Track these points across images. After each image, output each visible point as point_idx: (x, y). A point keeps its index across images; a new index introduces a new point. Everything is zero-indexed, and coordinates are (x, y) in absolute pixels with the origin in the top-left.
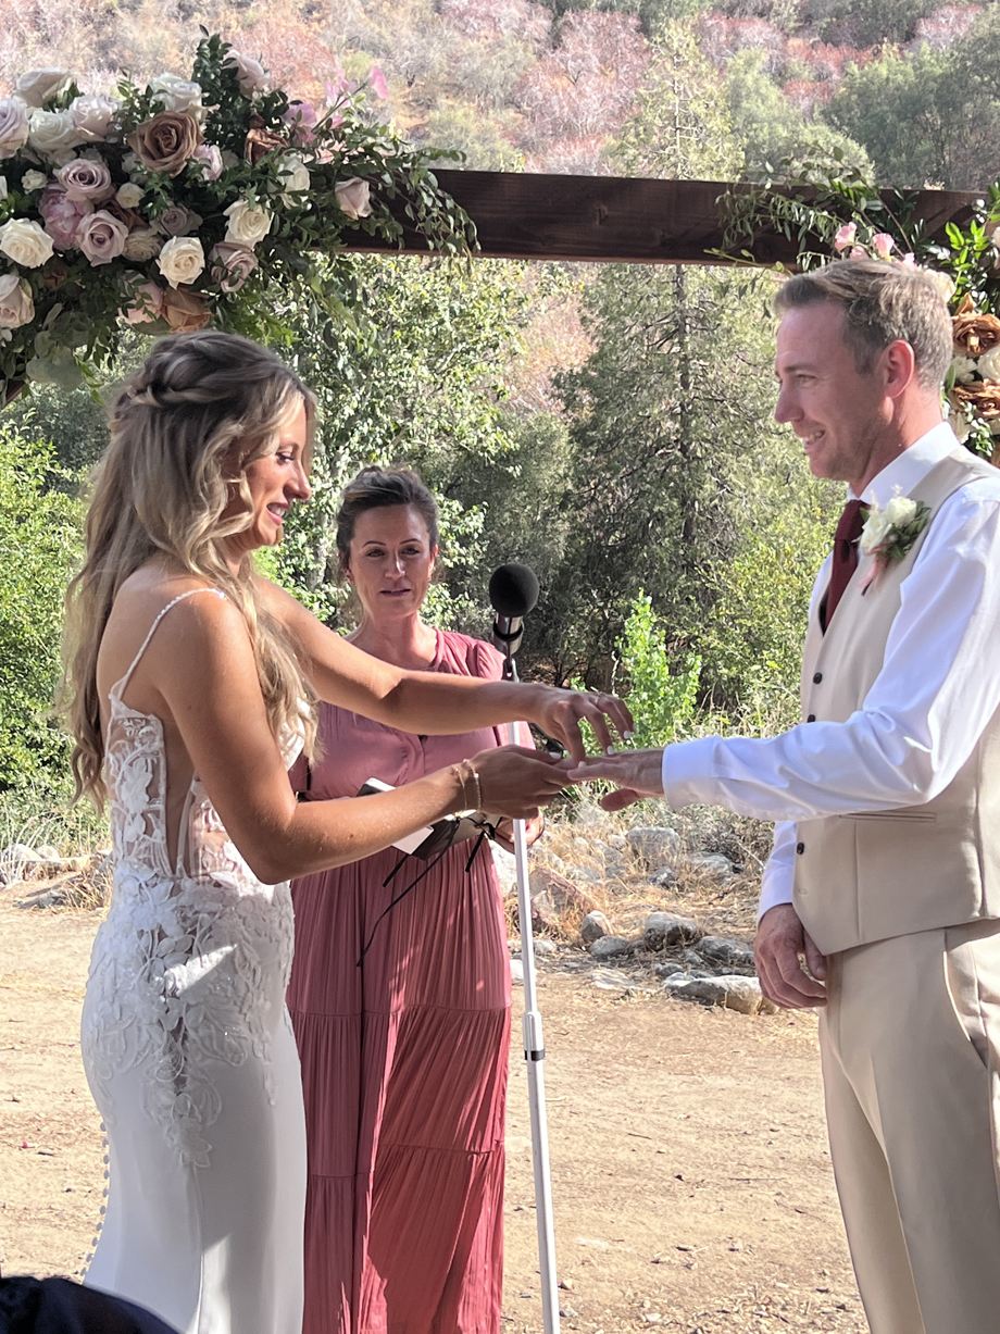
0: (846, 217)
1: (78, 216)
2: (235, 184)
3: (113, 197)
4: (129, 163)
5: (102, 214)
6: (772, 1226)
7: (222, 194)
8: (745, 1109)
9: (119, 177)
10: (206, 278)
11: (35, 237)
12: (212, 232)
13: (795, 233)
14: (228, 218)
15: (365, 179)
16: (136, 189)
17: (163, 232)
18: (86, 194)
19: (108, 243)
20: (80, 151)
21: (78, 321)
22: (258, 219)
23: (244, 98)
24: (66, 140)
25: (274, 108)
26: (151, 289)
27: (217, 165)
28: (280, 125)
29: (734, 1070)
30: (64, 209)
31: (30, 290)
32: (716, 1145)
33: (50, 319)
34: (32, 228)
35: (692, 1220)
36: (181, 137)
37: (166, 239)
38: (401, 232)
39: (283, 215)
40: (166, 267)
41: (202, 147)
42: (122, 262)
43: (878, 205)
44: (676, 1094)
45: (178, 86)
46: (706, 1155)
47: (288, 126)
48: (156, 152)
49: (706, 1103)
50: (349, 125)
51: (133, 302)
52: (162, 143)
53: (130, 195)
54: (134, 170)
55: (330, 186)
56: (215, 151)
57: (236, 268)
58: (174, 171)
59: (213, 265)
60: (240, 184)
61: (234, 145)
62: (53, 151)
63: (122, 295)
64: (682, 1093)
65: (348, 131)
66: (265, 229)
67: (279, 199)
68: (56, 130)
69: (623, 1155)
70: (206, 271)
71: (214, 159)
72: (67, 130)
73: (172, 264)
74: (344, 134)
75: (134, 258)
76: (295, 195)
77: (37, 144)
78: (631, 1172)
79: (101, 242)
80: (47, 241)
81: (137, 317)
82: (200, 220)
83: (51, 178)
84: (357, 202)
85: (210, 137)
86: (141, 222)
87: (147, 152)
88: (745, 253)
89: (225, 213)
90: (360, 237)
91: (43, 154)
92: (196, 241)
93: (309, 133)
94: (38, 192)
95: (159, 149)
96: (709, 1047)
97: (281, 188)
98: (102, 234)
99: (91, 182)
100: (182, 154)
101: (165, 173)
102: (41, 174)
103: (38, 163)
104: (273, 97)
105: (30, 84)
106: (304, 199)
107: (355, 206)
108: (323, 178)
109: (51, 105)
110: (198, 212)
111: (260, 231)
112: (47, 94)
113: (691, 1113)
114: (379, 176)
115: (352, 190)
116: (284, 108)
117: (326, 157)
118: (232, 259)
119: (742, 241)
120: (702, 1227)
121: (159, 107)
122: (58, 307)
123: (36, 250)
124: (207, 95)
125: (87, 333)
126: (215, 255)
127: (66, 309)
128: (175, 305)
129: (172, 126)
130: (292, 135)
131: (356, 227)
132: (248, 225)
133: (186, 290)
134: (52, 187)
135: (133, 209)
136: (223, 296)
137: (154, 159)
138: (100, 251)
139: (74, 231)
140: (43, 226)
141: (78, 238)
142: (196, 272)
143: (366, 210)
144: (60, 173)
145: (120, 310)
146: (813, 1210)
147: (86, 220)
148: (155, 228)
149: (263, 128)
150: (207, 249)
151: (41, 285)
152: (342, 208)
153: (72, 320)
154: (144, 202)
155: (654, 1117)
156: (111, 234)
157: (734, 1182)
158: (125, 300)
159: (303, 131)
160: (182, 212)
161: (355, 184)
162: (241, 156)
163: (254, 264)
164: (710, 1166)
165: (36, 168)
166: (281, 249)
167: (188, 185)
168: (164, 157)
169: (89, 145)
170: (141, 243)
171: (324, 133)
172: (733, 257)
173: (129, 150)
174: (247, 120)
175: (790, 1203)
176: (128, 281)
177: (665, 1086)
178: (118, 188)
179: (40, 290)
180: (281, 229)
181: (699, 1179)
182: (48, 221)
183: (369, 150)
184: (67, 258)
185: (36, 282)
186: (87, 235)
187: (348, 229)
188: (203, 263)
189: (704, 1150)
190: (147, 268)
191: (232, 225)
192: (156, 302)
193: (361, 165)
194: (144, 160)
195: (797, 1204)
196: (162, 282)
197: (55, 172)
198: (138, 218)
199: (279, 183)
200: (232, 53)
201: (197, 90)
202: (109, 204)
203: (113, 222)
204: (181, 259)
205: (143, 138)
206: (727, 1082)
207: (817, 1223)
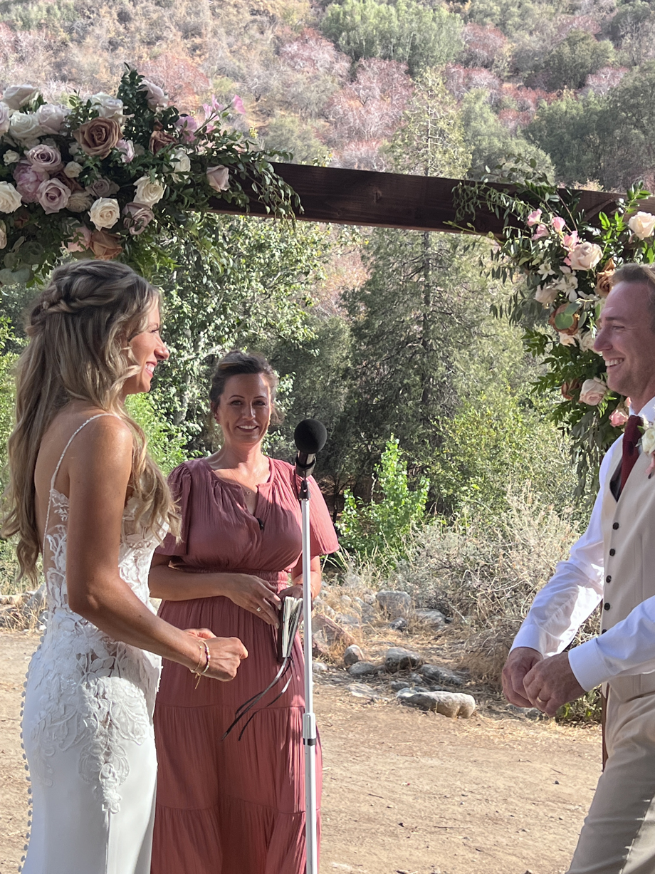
0: (536, 205)
1: (39, 181)
2: (142, 166)
3: (62, 171)
4: (74, 149)
5: (54, 181)
6: (460, 859)
7: (133, 172)
8: (446, 781)
9: (67, 158)
10: (120, 225)
11: (10, 194)
12: (125, 195)
13: (502, 215)
14: (136, 187)
15: (226, 166)
16: (78, 166)
17: (93, 194)
18: (44, 167)
19: (57, 200)
20: (42, 139)
21: (34, 248)
22: (156, 189)
23: (151, 111)
24: (34, 132)
25: (170, 117)
26: (84, 230)
27: (131, 154)
28: (173, 129)
29: (440, 754)
30: (30, 176)
31: (4, 227)
32: (426, 804)
33: (17, 246)
34: (9, 187)
35: (408, 853)
36: (108, 133)
37: (95, 199)
38: (248, 201)
39: (172, 187)
40: (94, 216)
41: (121, 141)
42: (66, 212)
43: (557, 198)
44: (401, 768)
45: (108, 101)
46: (419, 810)
47: (178, 130)
48: (92, 143)
49: (420, 776)
50: (218, 131)
51: (72, 238)
52: (96, 138)
53: (73, 169)
54: (77, 154)
55: (204, 170)
56: (130, 144)
57: (140, 219)
58: (103, 156)
59: (125, 216)
60: (146, 166)
61: (142, 140)
62: (24, 139)
63: (65, 233)
64: (405, 769)
65: (217, 135)
66: (160, 195)
67: (170, 176)
68: (27, 125)
69: (365, 808)
70: (120, 220)
71: (130, 150)
72: (34, 126)
73: (98, 215)
74: (214, 137)
75: (74, 210)
76: (181, 174)
77: (15, 134)
78: (369, 820)
79: (53, 199)
80: (17, 196)
81: (74, 248)
82: (118, 188)
83: (23, 156)
84: (221, 181)
85: (127, 135)
86: (79, 187)
87: (86, 143)
88: (469, 225)
89: (135, 184)
90: (222, 204)
91: (17, 140)
92: (115, 201)
93: (192, 136)
94: (14, 164)
95: (93, 141)
96: (424, 739)
97: (172, 169)
98: (54, 194)
99: (48, 160)
100: (108, 145)
101: (97, 156)
102: (16, 153)
103: (15, 146)
104: (169, 111)
105: (12, 94)
106: (186, 177)
107: (219, 183)
108: (199, 163)
109: (25, 108)
110: (117, 182)
111: (157, 197)
112: (22, 101)
113: (411, 782)
114: (236, 165)
115: (217, 173)
116: (176, 118)
117: (202, 151)
118: (138, 213)
119: (468, 218)
120: (414, 858)
121: (95, 113)
122: (22, 239)
123: (11, 203)
124: (126, 107)
125: (39, 256)
126: (126, 210)
127: (28, 239)
128: (99, 241)
129: (103, 127)
130: (180, 136)
131: (219, 197)
132: (150, 192)
133: (106, 232)
134: (23, 162)
135: (75, 178)
136: (130, 237)
137: (90, 147)
138: (51, 205)
139: (36, 190)
140: (15, 186)
141: (38, 195)
142: (113, 221)
143: (226, 186)
144: (29, 153)
145: (63, 243)
146: (488, 849)
147: (43, 185)
148: (89, 191)
149: (162, 130)
150: (122, 206)
151: (12, 225)
152: (211, 184)
153: (31, 247)
154: (82, 174)
155: (386, 783)
156: (60, 194)
157: (437, 829)
158: (66, 236)
159: (187, 134)
160: (107, 182)
161: (219, 169)
162: (146, 148)
163: (151, 217)
164: (421, 818)
165: (13, 149)
166: (171, 209)
167: (111, 165)
168: (96, 146)
169: (48, 136)
170: (80, 200)
171: (201, 135)
172: (461, 227)
173: (75, 140)
174: (152, 125)
175: (473, 845)
176: (68, 225)
177: (394, 763)
178: (66, 164)
179: (11, 228)
180: (170, 196)
181: (414, 826)
182: (19, 183)
183: (230, 148)
184: (30, 207)
185: (9, 222)
186: (44, 194)
187: (213, 198)
188: (118, 215)
189: (418, 807)
190: (82, 217)
191: (139, 192)
192: (87, 239)
193: (225, 157)
194: (84, 147)
195: (477, 845)
196: (91, 226)
197: (25, 152)
198: (77, 184)
199: (171, 166)
200: (145, 81)
201: (120, 104)
202: (59, 175)
203: (61, 186)
204: (104, 212)
205: (83, 133)
206: (436, 762)
207: (490, 858)
